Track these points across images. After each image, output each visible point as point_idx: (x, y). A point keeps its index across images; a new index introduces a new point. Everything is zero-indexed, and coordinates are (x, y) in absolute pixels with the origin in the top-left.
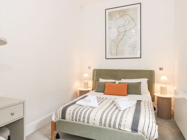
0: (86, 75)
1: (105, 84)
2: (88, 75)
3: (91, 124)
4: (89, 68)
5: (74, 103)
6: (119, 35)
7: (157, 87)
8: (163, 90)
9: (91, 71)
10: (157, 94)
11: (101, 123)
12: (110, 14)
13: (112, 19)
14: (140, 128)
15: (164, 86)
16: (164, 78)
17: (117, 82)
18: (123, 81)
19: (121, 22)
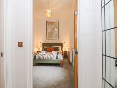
0: (39, 45)
1: (47, 48)
2: (40, 45)
3: (44, 59)
4: (40, 43)
5: (38, 54)
6: (51, 31)
7: (64, 48)
8: (65, 49)
9: (41, 44)
10: (64, 50)
11: (47, 58)
12: (48, 23)
13: (49, 25)
14: (58, 58)
15: (65, 48)
16: (65, 46)
17: (51, 47)
18: (53, 47)
19: (52, 26)
